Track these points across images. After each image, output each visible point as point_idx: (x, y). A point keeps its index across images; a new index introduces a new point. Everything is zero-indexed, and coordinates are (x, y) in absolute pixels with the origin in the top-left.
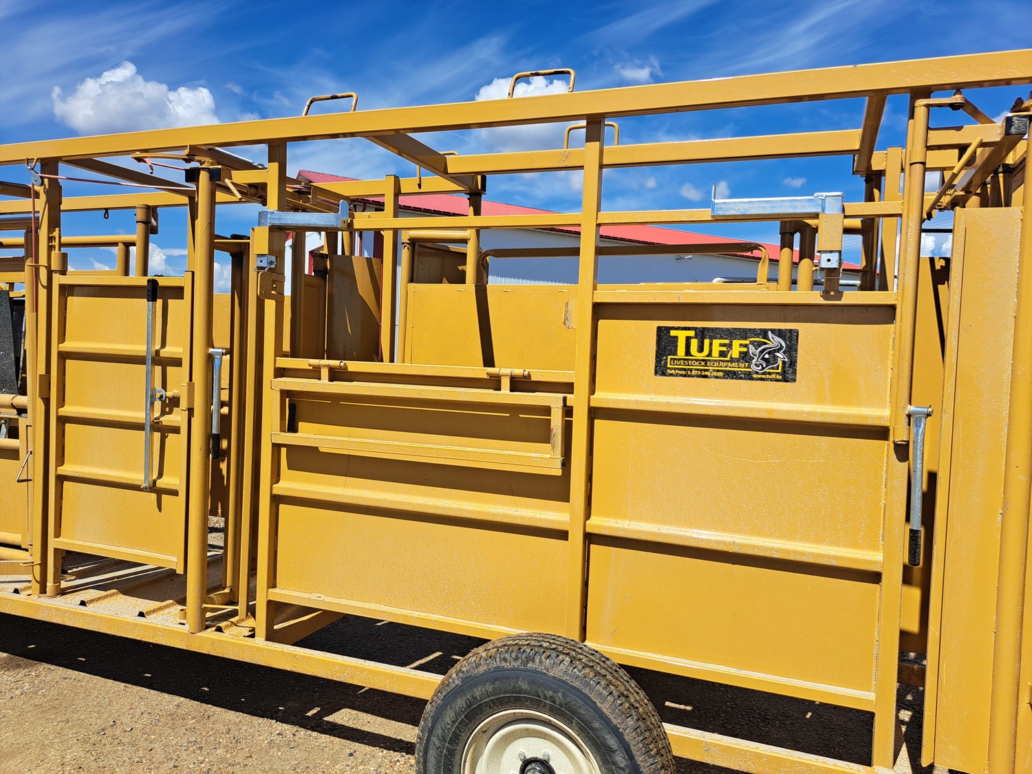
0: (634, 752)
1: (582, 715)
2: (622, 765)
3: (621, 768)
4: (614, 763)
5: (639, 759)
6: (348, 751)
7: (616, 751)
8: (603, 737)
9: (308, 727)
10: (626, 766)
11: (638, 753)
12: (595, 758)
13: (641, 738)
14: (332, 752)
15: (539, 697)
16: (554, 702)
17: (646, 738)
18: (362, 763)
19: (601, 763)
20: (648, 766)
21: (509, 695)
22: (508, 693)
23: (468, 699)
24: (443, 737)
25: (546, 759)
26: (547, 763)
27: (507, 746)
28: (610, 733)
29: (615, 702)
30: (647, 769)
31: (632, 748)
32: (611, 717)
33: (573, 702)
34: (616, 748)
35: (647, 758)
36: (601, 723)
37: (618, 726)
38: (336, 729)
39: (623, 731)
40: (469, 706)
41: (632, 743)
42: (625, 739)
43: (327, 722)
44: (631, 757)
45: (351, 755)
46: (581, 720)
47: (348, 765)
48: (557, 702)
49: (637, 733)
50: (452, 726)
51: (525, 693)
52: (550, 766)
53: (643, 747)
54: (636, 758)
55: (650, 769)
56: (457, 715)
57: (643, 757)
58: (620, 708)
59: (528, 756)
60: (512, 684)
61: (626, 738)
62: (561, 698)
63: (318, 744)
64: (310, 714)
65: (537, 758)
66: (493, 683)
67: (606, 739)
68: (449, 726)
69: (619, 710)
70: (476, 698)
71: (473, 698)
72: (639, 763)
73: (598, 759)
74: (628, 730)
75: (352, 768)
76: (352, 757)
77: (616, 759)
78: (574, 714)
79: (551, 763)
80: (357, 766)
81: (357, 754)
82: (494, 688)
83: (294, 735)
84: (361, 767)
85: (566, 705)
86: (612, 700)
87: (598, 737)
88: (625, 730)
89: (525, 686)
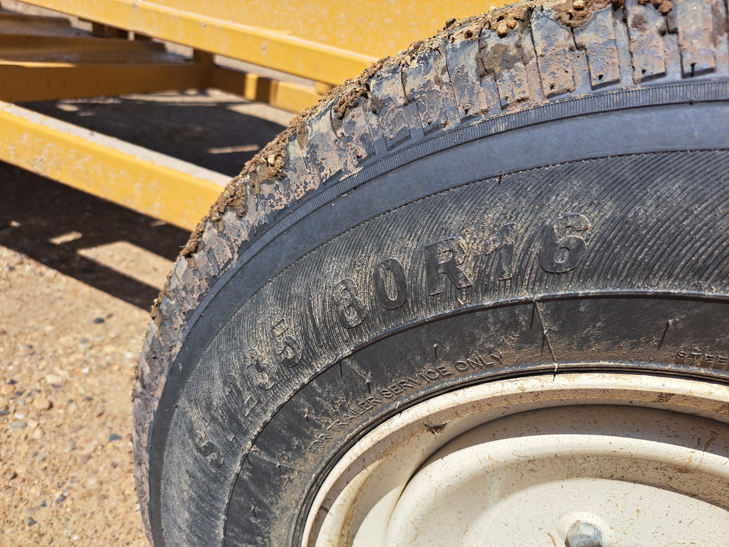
6: (98, 313)
9: (45, 260)
14: (67, 309)
18: (115, 340)
38: (92, 272)
40: (393, 308)
43: (83, 258)
45: (100, 321)
47: (85, 341)
56: (318, 337)
63: (48, 291)
64: (58, 241)
75: (91, 348)
76: (99, 327)
80: (101, 345)
81: (110, 322)
83: (12, 269)
84: (109, 349)
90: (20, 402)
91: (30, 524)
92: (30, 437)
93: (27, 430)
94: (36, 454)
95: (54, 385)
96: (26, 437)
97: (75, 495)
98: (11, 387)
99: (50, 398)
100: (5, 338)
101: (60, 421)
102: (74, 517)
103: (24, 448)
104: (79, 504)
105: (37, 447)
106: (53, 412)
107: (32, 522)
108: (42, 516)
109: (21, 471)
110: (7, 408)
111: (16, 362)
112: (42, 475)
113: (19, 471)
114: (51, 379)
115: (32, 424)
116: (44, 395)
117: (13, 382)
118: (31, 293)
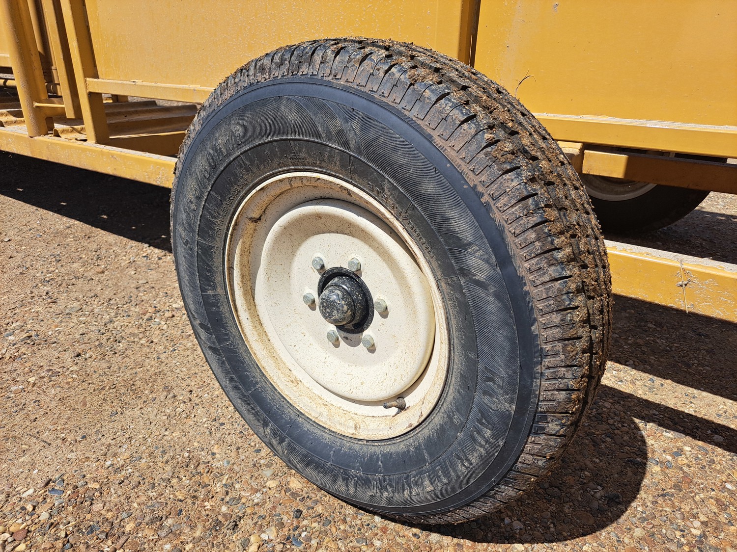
0: (513, 250)
1: (401, 166)
2: (481, 277)
3: (478, 283)
4: (464, 272)
5: (523, 267)
7: (470, 244)
8: (442, 215)
10: (490, 278)
11: (523, 253)
12: (429, 262)
13: (535, 219)
15: (319, 136)
16: (346, 144)
17: (546, 221)
19: (439, 274)
20: (542, 284)
21: (270, 139)
22: (267, 135)
23: (209, 154)
24: (189, 225)
25: (354, 270)
26: (358, 277)
27: (297, 248)
28: (458, 205)
29: (479, 137)
30: (541, 288)
31: (510, 238)
32: (465, 168)
33: (381, 140)
34: (470, 239)
35: (544, 264)
36: (440, 184)
37: (480, 189)
39: (491, 202)
40: (214, 168)
41: (510, 229)
42: (494, 220)
44: (503, 259)
46: (398, 181)
48: (352, 143)
49: (526, 207)
50: (198, 205)
51: (294, 132)
52: (363, 283)
53: (538, 239)
54: (517, 262)
55: (548, 290)
56: (201, 185)
57: (534, 261)
58: (489, 149)
59: (328, 266)
60: (271, 114)
61: (498, 216)
62: (358, 133)
65: (342, 268)
66: (241, 117)
67: (448, 219)
68: (193, 207)
69: (486, 154)
70: (221, 151)
71: (217, 151)
72: (522, 272)
73: (435, 264)
74: (503, 200)
77: (470, 262)
78: (384, 169)
79: (365, 278)
82: (243, 126)
85: (367, 147)
86: (473, 132)
87: (432, 216)
88: (495, 199)
89: (292, 116)
90: (158, 315)
91: (158, 359)
92: (161, 328)
93: (160, 325)
94: (163, 335)
95: (176, 308)
96: (159, 328)
97: (180, 349)
98: (154, 309)
99: (173, 313)
100: (153, 290)
101: (177, 323)
102: (179, 357)
103: (158, 332)
104: (181, 352)
105: (164, 332)
106: (174, 318)
107: (158, 358)
108: (163, 356)
109: (155, 341)
110: (151, 317)
111: (158, 300)
112: (166, 342)
113: (154, 340)
114: (174, 306)
115: (163, 323)
116: (170, 312)
117: (155, 307)
118: (169, 270)
